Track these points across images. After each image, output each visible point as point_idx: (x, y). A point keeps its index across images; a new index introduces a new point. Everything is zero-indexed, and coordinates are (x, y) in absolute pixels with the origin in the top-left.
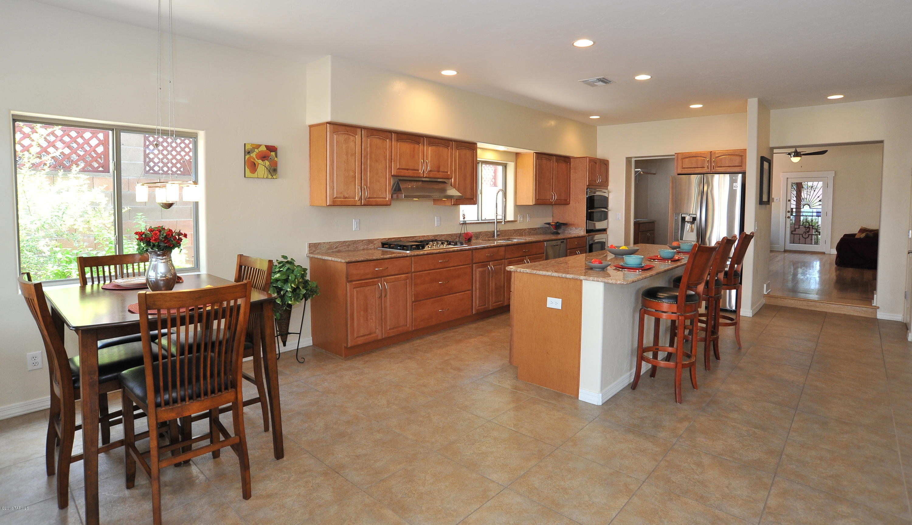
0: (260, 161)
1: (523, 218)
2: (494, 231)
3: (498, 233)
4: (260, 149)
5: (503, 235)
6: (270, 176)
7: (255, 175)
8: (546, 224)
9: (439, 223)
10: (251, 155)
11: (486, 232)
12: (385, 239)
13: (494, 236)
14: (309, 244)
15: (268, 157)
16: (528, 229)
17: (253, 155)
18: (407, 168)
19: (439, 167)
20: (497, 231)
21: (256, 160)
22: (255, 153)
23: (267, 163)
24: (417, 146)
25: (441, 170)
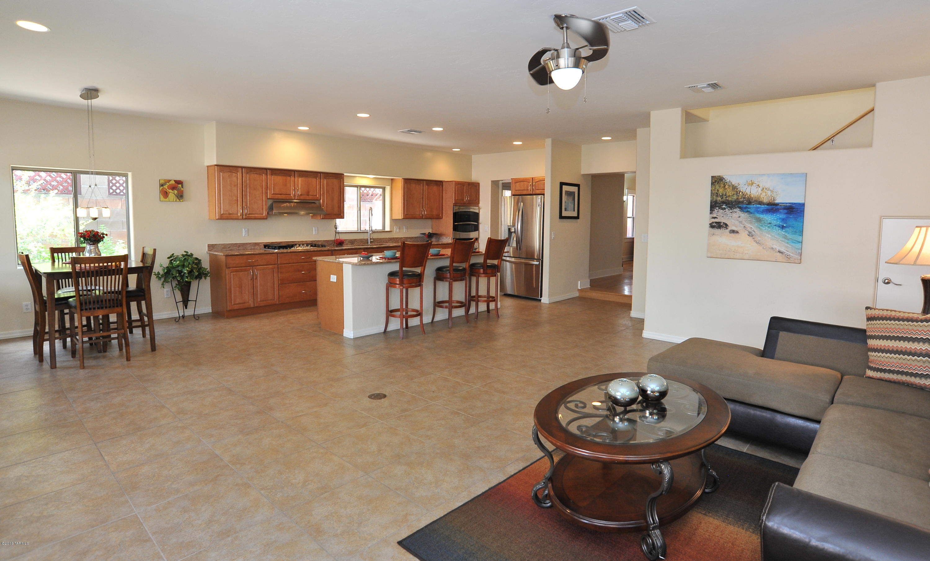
0: (170, 191)
1: (400, 229)
2: (368, 239)
3: (371, 240)
4: (170, 183)
5: (378, 242)
6: (178, 200)
7: (167, 199)
8: (421, 234)
9: (317, 232)
10: (164, 187)
11: (361, 239)
12: (269, 242)
13: (368, 243)
14: (208, 245)
15: (177, 188)
16: (404, 238)
17: (166, 187)
18: (281, 193)
19: (309, 192)
20: (371, 239)
21: (168, 190)
22: (167, 185)
23: (176, 192)
24: (289, 178)
25: (310, 194)
